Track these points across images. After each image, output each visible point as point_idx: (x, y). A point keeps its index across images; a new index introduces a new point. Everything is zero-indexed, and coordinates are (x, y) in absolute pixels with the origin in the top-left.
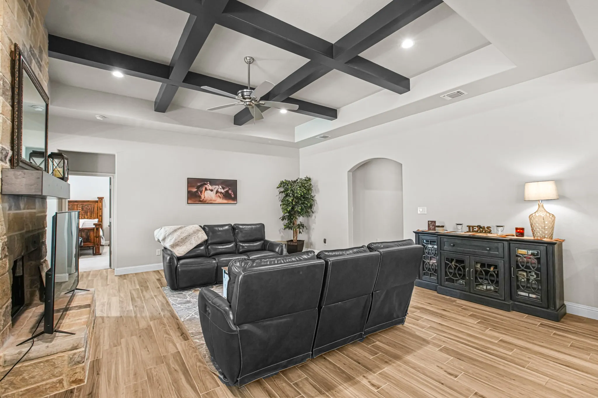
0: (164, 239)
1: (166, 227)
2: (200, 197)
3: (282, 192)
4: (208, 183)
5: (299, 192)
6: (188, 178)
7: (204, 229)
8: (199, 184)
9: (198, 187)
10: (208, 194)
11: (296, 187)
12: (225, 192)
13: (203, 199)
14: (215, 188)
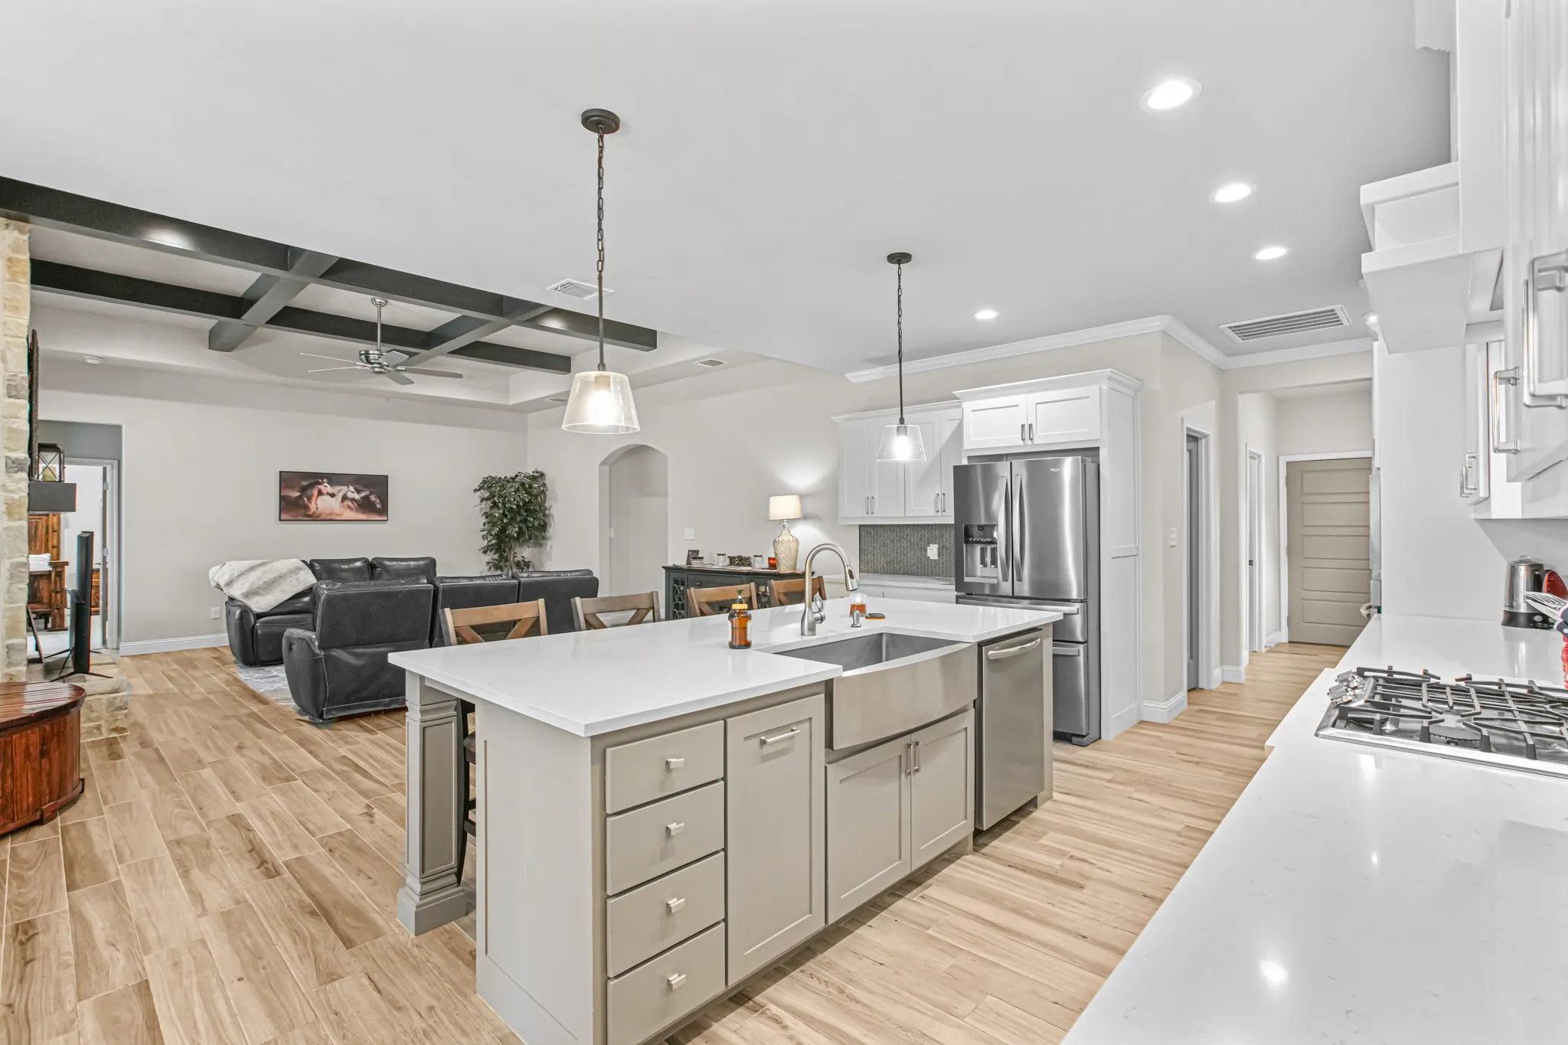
0: (230, 583)
1: (233, 563)
2: (307, 508)
3: (487, 499)
4: (325, 480)
5: (514, 500)
6: (280, 472)
7: (311, 566)
8: (305, 483)
9: (303, 490)
10: (324, 502)
11: (510, 489)
12: (361, 498)
13: (314, 513)
14: (340, 491)
